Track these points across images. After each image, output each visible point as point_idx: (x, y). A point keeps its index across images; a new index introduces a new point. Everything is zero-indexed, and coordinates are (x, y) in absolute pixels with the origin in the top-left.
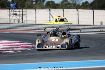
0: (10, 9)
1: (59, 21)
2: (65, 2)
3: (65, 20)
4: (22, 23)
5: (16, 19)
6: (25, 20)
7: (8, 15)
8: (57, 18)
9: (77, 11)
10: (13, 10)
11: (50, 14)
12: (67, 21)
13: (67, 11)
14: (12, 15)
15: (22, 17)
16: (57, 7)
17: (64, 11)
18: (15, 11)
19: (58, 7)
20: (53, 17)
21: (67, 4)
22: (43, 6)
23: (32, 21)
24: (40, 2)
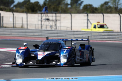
0: (41, 13)
1: (98, 28)
2: (105, 6)
3: (105, 26)
4: (55, 30)
5: (48, 25)
6: (59, 27)
7: (40, 20)
8: (96, 24)
9: (119, 16)
10: (45, 15)
11: (88, 20)
12: (108, 28)
13: (107, 16)
14: (44, 21)
15: (55, 23)
16: (95, 11)
17: (104, 17)
18: (48, 16)
19: (97, 12)
20: (92, 23)
21: (107, 8)
22: (80, 10)
23: (67, 27)
24: (77, 5)
